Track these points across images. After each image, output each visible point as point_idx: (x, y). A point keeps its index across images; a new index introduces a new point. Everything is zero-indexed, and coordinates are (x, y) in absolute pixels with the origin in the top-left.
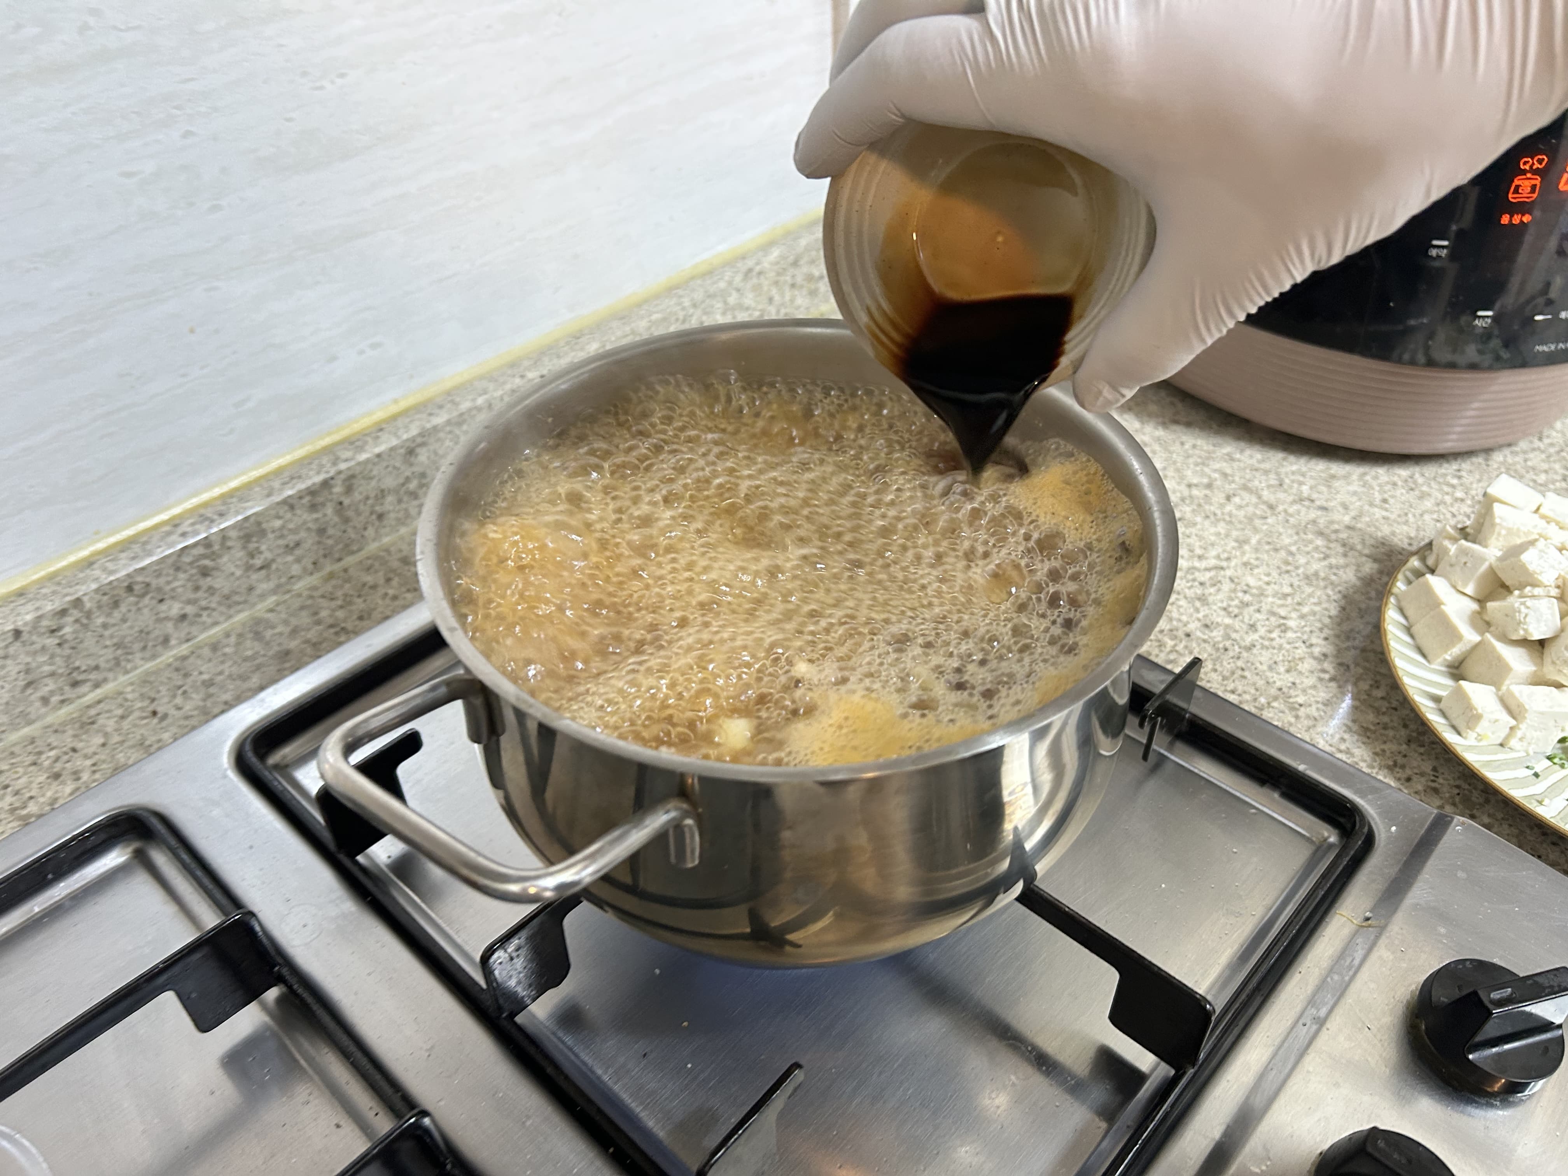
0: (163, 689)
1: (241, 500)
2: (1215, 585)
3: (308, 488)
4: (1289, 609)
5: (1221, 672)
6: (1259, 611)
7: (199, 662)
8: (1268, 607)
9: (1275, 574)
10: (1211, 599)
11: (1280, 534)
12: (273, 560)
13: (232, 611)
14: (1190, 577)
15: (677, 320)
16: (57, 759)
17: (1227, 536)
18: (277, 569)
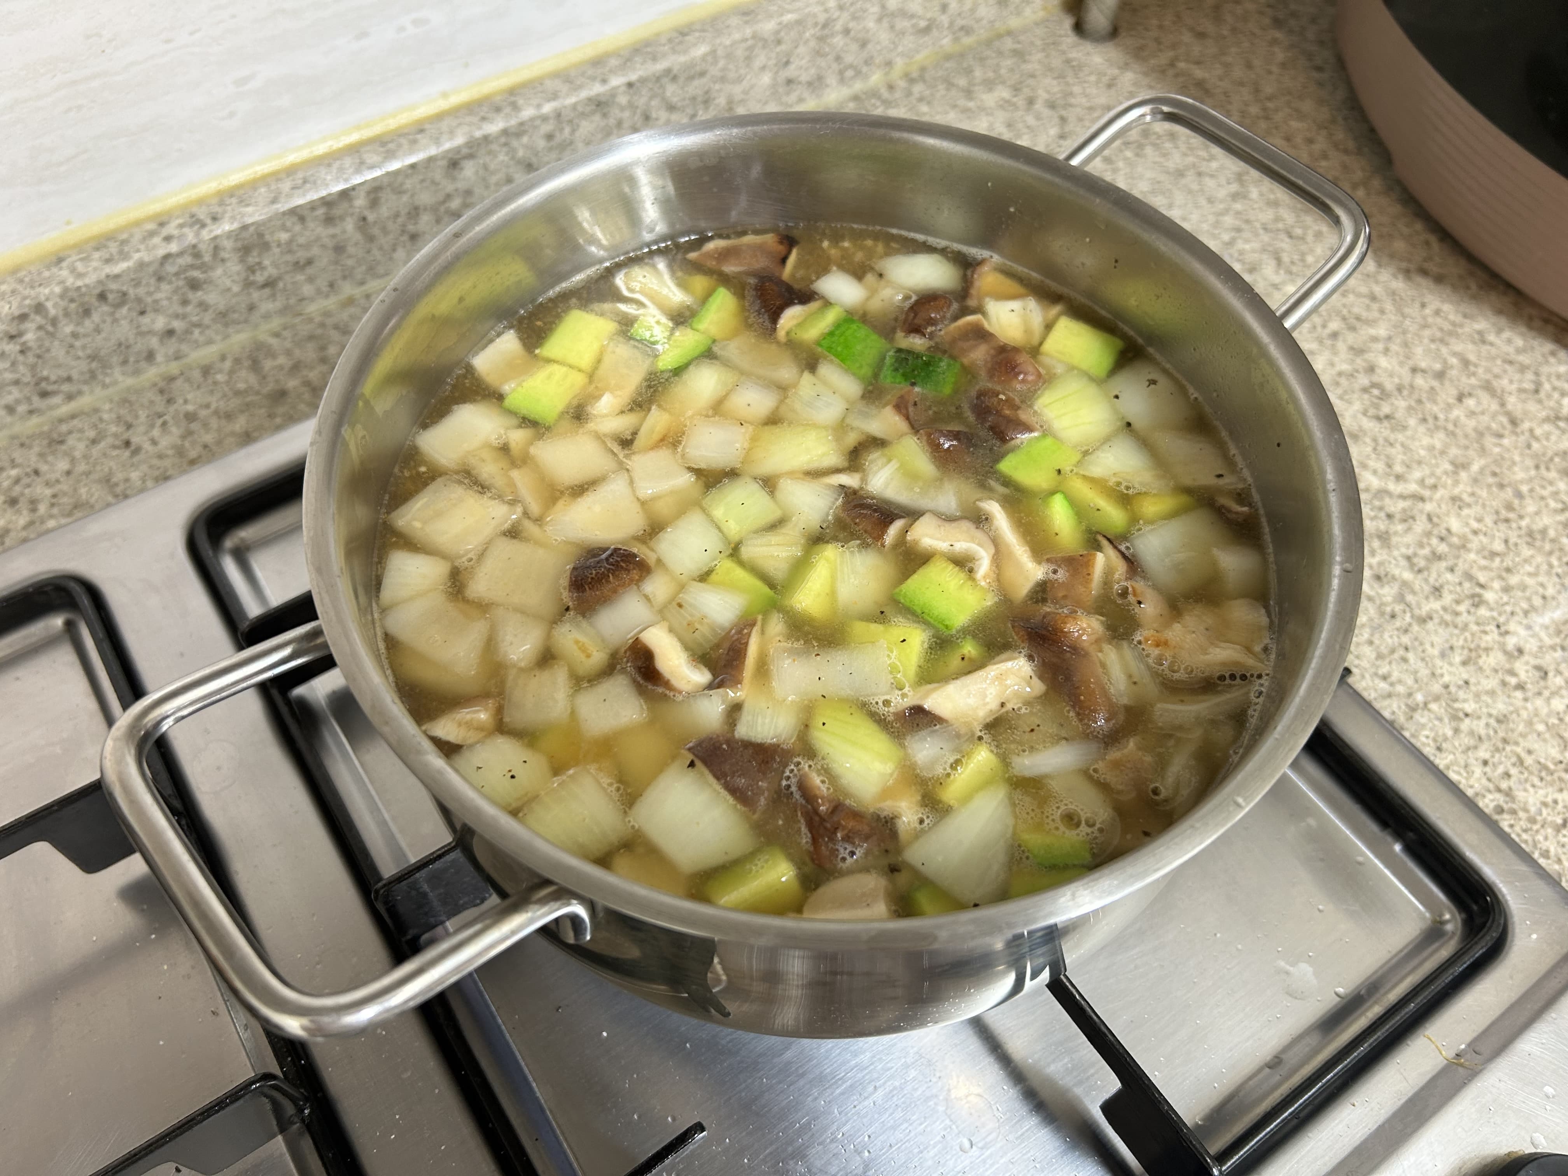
0: (143, 414)
1: (242, 202)
2: (1405, 521)
3: (323, 198)
4: (1493, 574)
5: (1378, 647)
6: (1452, 570)
7: (187, 386)
8: (1466, 566)
9: (1489, 520)
10: (1395, 540)
11: (1514, 463)
12: (279, 278)
13: (230, 330)
14: (1377, 503)
15: (816, 24)
16: (17, 481)
17: (1443, 453)
18: (285, 290)
